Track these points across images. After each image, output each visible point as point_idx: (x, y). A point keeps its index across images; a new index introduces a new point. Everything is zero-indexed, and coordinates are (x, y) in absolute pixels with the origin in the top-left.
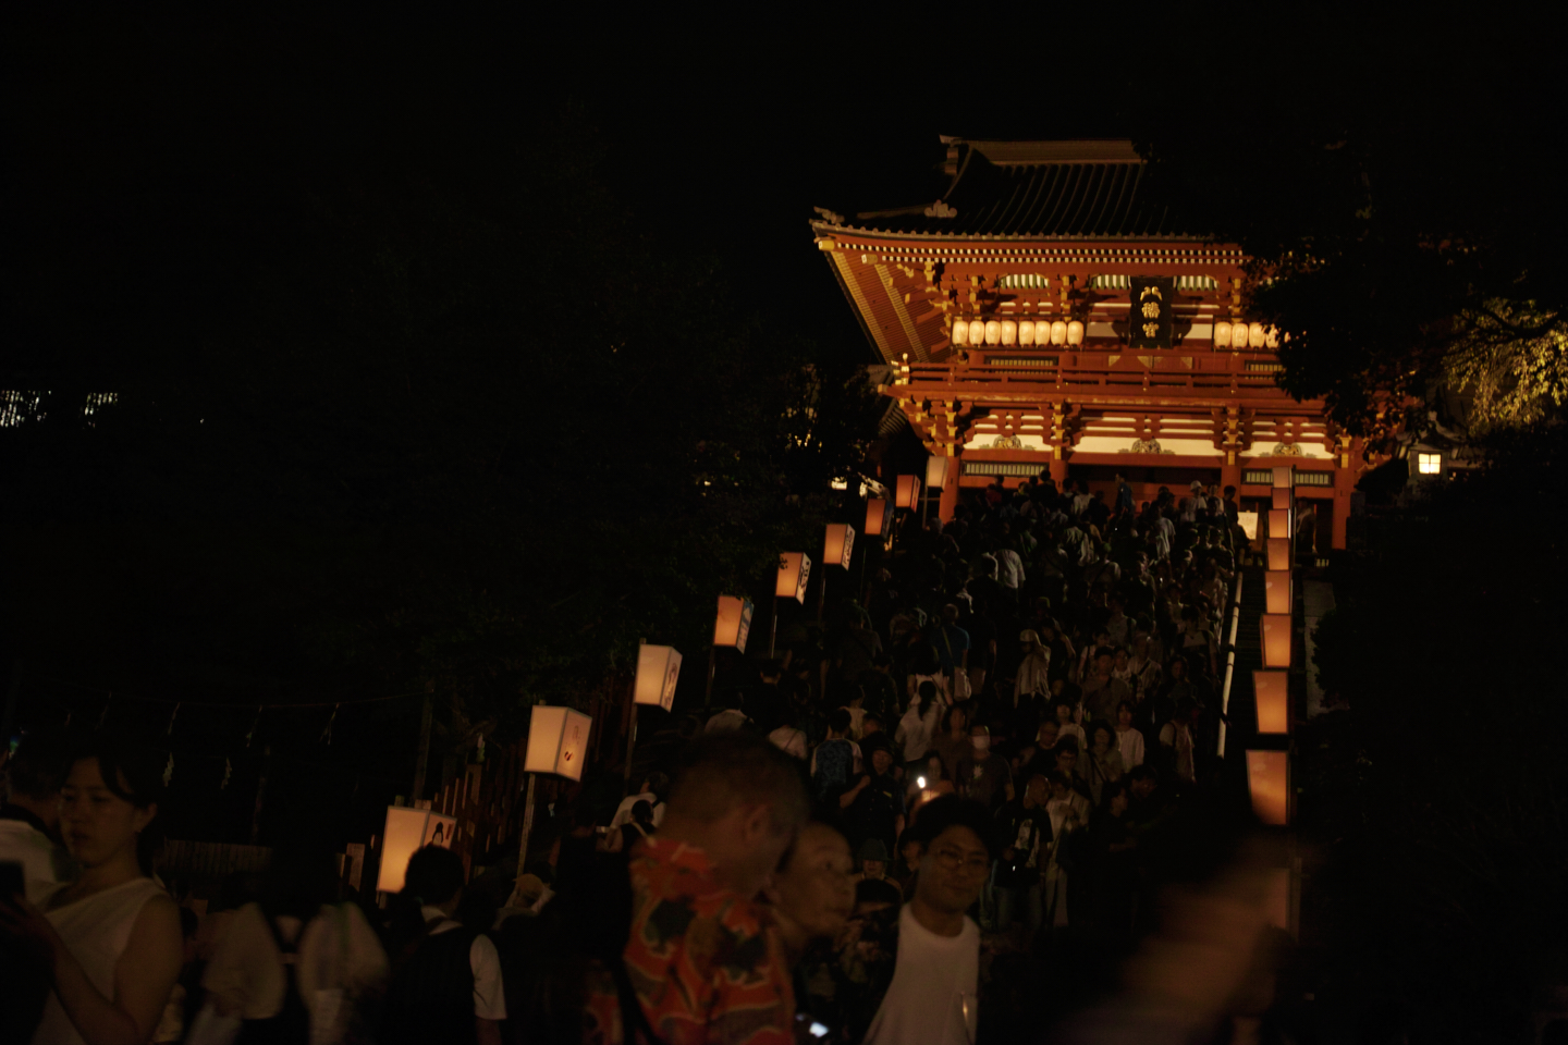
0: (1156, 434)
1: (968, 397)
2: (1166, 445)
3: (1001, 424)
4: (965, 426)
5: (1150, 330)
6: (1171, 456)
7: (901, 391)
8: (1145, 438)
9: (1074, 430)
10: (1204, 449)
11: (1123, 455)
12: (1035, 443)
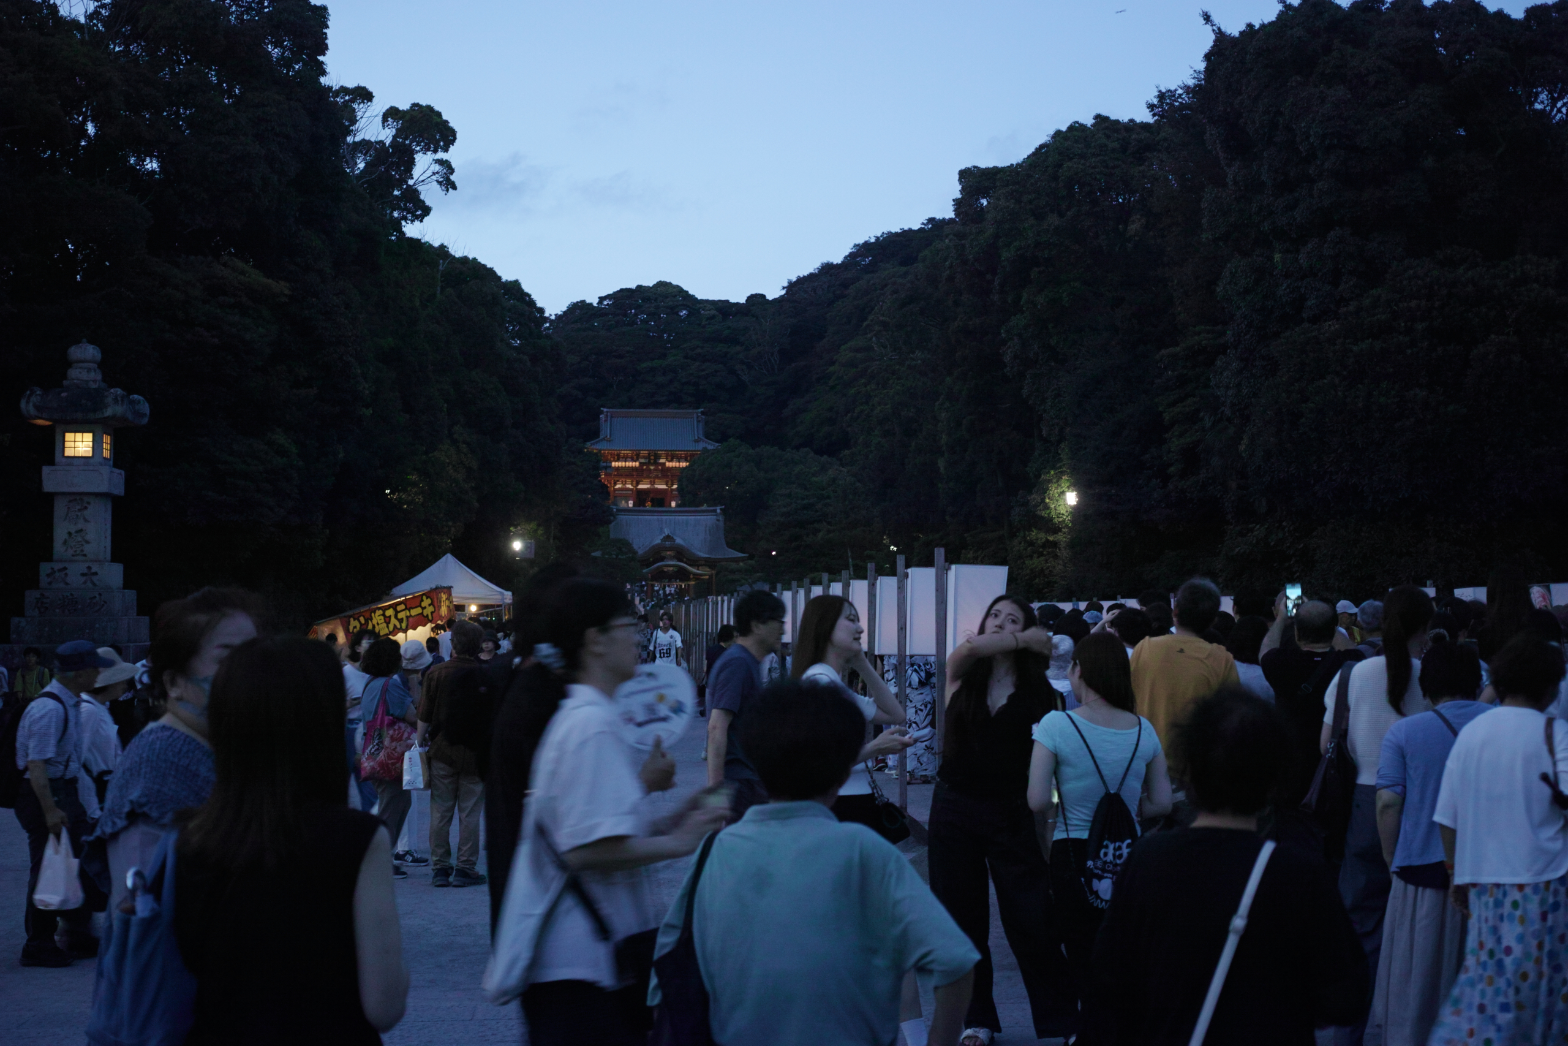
0: (654, 484)
1: (616, 479)
2: (656, 486)
3: (622, 482)
4: (615, 484)
5: (652, 461)
6: (657, 489)
7: (603, 478)
8: (652, 485)
9: (638, 484)
10: (664, 487)
11: (648, 488)
12: (629, 486)
